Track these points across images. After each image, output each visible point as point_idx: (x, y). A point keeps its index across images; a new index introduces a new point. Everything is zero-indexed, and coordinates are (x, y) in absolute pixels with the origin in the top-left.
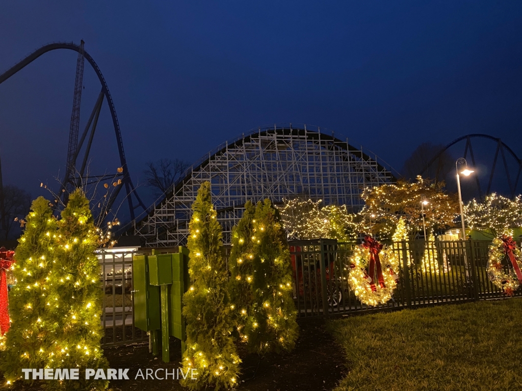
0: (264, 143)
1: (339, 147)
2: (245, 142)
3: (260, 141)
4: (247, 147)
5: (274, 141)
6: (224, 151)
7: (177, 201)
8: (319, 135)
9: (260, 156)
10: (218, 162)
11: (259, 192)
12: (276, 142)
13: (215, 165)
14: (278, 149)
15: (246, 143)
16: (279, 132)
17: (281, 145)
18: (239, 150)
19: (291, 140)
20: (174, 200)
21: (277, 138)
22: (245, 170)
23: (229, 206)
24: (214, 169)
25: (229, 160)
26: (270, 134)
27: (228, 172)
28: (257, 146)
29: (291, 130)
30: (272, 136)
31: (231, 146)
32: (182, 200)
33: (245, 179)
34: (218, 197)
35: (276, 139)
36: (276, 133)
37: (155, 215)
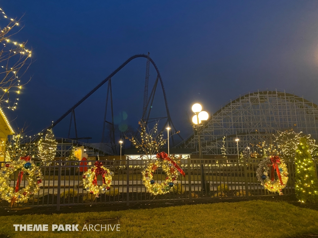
0: (252, 100)
1: (297, 100)
2: (241, 99)
3: (250, 99)
4: (242, 102)
5: (258, 99)
6: (230, 104)
7: (205, 131)
8: (285, 94)
9: (250, 107)
10: (226, 111)
11: (249, 127)
12: (259, 99)
13: (225, 112)
14: (260, 103)
16: (261, 93)
17: (262, 100)
18: (238, 104)
19: (268, 97)
20: (204, 131)
21: (260, 96)
22: (242, 114)
23: (233, 134)
24: (224, 114)
25: (232, 109)
26: (255, 95)
27: (232, 116)
28: (248, 101)
29: (268, 92)
30: (257, 95)
31: (234, 102)
32: (208, 131)
33: (242, 120)
34: (227, 129)
35: (259, 97)
36: (259, 94)
37: (194, 138)
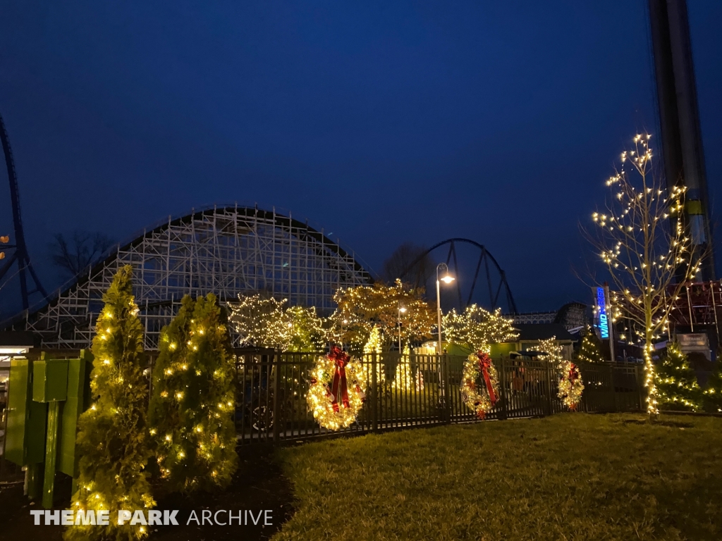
0: (220, 224)
1: (312, 238)
2: (195, 219)
3: (215, 220)
4: (197, 226)
5: (234, 223)
6: (165, 227)
7: (92, 288)
8: (291, 221)
9: (213, 239)
10: (155, 242)
11: (209, 284)
12: (236, 224)
13: (152, 244)
14: (238, 233)
15: (196, 221)
16: (241, 211)
17: (242, 228)
18: (187, 228)
19: (256, 223)
20: (89, 287)
21: (238, 218)
22: (192, 254)
23: (167, 299)
24: (149, 250)
25: (171, 239)
26: (228, 213)
27: (168, 256)
28: (211, 226)
29: (257, 211)
30: (231, 215)
31: (176, 223)
32: (101, 288)
33: (191, 267)
34: (152, 287)
35: (236, 220)
36: (237, 213)
37: (59, 305)
